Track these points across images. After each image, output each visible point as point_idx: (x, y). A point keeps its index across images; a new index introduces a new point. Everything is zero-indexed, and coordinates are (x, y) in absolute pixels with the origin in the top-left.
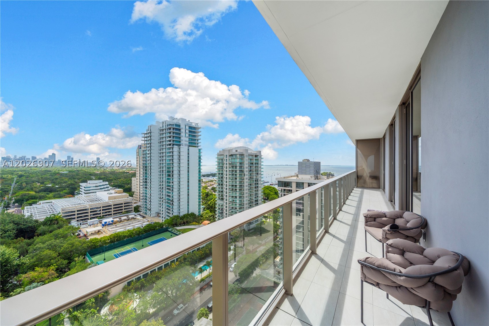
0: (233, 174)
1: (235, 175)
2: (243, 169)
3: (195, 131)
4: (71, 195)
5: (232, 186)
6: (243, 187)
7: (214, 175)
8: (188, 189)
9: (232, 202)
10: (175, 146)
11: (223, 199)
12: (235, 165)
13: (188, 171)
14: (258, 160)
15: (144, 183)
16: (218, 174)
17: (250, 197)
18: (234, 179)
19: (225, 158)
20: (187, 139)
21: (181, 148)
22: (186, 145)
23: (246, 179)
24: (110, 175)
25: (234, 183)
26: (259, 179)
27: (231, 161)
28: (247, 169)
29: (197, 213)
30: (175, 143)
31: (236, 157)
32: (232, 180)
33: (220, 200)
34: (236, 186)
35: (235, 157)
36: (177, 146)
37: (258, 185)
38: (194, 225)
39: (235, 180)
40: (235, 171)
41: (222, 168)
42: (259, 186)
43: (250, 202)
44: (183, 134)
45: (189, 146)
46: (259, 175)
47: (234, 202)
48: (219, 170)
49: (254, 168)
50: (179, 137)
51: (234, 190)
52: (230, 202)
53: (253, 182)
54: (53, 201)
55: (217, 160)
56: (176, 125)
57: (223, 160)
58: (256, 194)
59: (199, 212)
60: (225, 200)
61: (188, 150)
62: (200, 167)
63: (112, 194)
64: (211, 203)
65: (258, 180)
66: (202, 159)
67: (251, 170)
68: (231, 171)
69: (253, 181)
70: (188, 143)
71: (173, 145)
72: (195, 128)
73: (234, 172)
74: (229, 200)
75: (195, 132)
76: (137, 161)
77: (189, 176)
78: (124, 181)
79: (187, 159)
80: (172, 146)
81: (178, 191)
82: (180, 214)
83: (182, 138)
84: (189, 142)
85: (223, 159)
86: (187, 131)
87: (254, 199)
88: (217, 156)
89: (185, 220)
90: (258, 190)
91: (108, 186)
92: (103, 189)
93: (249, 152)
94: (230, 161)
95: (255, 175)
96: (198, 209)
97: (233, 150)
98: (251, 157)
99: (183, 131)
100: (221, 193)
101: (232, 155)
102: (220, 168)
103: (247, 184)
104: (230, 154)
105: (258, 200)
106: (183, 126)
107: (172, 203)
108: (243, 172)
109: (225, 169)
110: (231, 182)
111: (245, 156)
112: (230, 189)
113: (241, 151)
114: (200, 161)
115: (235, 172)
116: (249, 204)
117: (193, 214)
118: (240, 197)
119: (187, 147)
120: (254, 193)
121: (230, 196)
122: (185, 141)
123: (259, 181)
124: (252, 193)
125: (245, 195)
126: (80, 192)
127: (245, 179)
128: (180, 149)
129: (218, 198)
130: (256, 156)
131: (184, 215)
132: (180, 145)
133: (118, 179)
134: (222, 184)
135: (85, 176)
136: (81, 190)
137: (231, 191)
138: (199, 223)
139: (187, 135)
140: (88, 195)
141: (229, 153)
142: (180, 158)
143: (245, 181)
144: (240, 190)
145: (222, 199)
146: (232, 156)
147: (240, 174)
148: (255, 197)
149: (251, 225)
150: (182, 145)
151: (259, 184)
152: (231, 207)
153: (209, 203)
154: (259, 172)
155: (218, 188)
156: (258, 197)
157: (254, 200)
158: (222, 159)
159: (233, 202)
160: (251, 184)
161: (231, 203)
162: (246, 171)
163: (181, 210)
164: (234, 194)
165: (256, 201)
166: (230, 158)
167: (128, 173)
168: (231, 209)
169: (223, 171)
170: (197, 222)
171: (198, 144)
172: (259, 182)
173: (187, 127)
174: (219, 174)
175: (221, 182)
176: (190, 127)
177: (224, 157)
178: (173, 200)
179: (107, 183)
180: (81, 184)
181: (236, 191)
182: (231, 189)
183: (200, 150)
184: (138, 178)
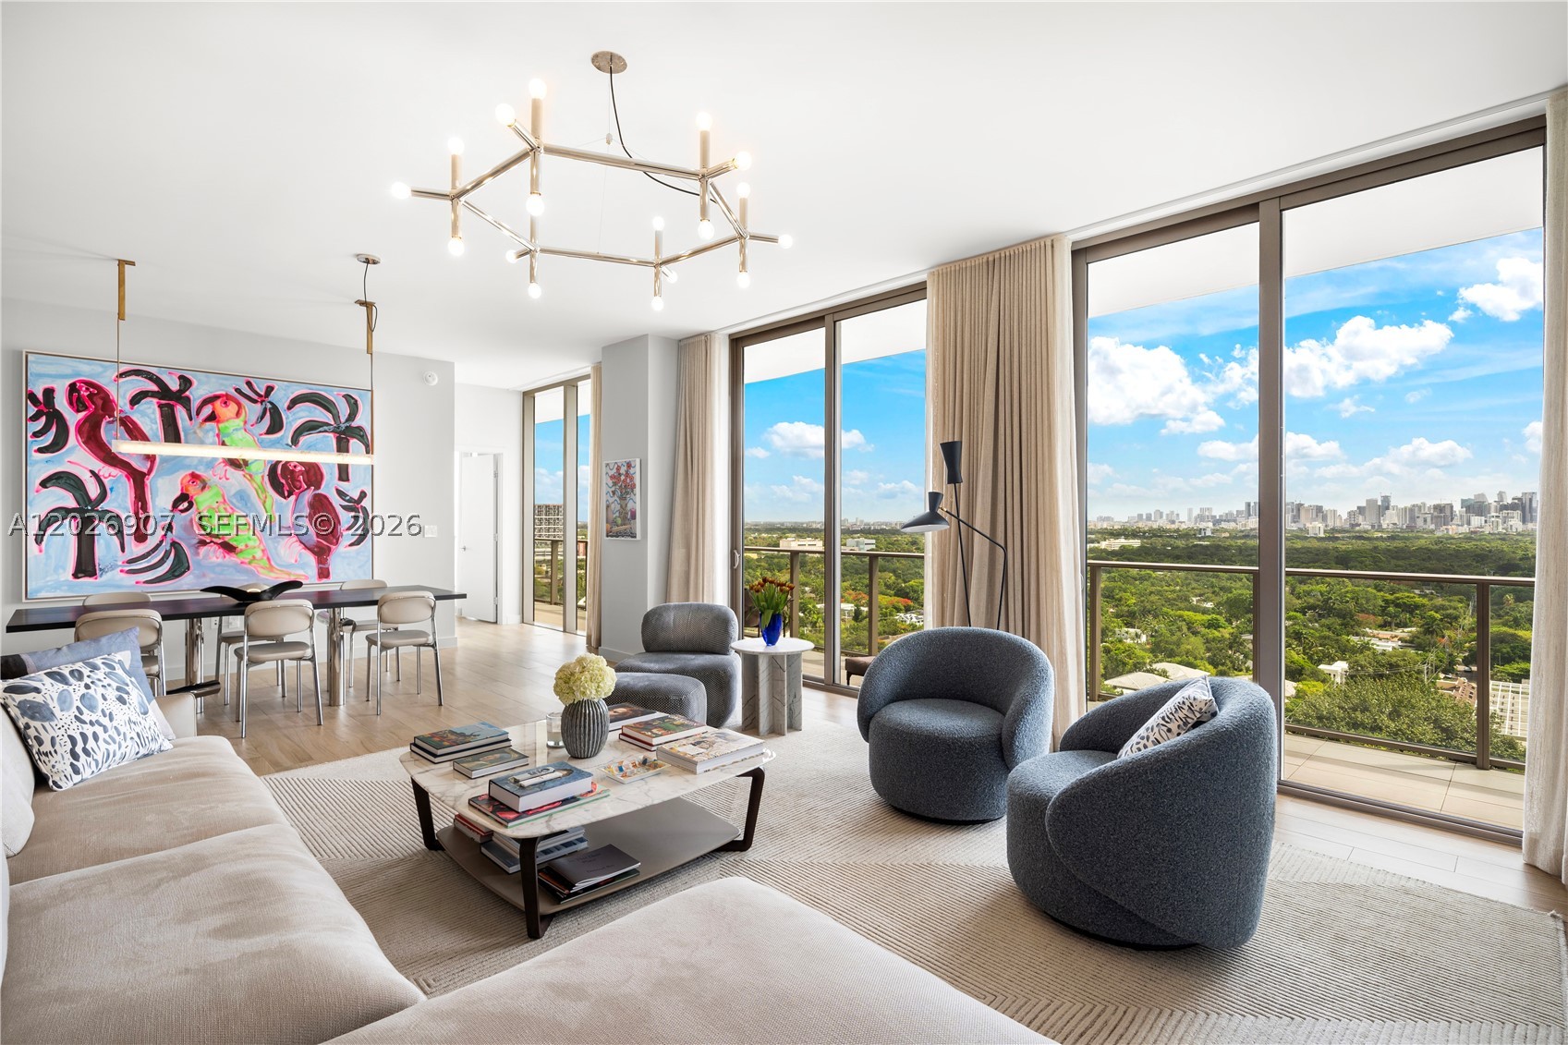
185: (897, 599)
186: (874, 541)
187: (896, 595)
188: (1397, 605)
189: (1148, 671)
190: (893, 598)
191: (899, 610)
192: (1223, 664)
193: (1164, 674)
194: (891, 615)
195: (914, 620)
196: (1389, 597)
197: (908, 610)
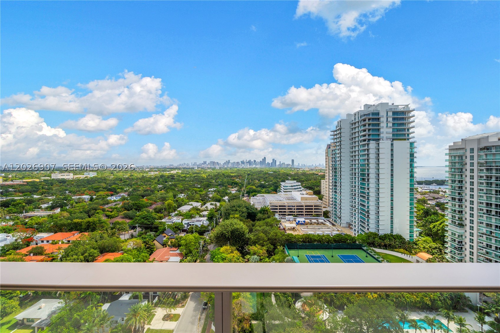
1: (497, 185)
3: (404, 116)
4: (275, 192)
5: (489, 205)
7: (441, 183)
8: (392, 200)
9: (486, 235)
10: (371, 142)
11: (463, 225)
12: (496, 166)
13: (392, 175)
15: (333, 187)
16: (450, 182)
18: (494, 193)
19: (468, 154)
20: (391, 130)
21: (380, 144)
22: (387, 139)
24: (302, 177)
25: (494, 199)
29: (407, 237)
30: (371, 137)
32: (487, 194)
33: (455, 225)
35: (496, 151)
36: (374, 142)
38: (402, 253)
39: (497, 195)
40: (497, 178)
41: (460, 172)
44: (383, 125)
45: (393, 140)
47: (493, 237)
48: (452, 174)
50: (377, 129)
51: (493, 213)
52: (483, 234)
54: (265, 195)
55: (447, 157)
56: (373, 114)
57: (464, 158)
59: (410, 237)
60: (468, 228)
61: (392, 145)
62: (412, 169)
63: (303, 194)
64: (434, 227)
66: (416, 157)
68: (485, 178)
70: (391, 135)
71: (369, 140)
72: (403, 113)
73: (494, 179)
74: (478, 229)
75: (403, 118)
76: (326, 162)
77: (393, 182)
78: (314, 183)
79: (390, 158)
80: (368, 142)
81: (377, 200)
82: (378, 232)
83: (382, 130)
84: (393, 134)
86: (390, 119)
88: (447, 151)
89: (387, 242)
91: (301, 186)
92: (296, 189)
94: (483, 159)
96: (409, 231)
97: (490, 138)
99: (383, 119)
100: (457, 214)
101: (487, 148)
102: (455, 172)
106: (383, 114)
107: (368, 216)
109: (468, 173)
110: (485, 198)
112: (481, 210)
114: (412, 161)
117: (399, 237)
119: (389, 142)
121: (481, 223)
122: (387, 133)
126: (281, 190)
128: (379, 146)
129: (450, 222)
131: (385, 235)
132: (379, 140)
133: (309, 180)
134: (460, 200)
135: (284, 177)
136: (281, 188)
137: (484, 214)
138: (411, 252)
139: (390, 125)
140: (286, 193)
141: (479, 144)
142: (379, 157)
145: (461, 225)
146: (488, 149)
150: (381, 139)
152: (485, 243)
153: (431, 226)
155: (450, 204)
158: (461, 157)
159: (489, 235)
161: (484, 236)
163: (381, 227)
164: (493, 220)
166: (482, 154)
167: (318, 174)
168: (486, 248)
169: (464, 176)
170: (406, 250)
171: (408, 135)
173: (390, 114)
174: (454, 181)
175: (457, 194)
176: (394, 113)
177: (464, 153)
178: (368, 211)
179: (300, 184)
180: (281, 183)
182: (485, 211)
183: (412, 144)
184: (328, 180)
185: (107, 192)
186: (96, 173)
187: (107, 191)
188: (234, 183)
189: (188, 205)
190: (106, 192)
191: (108, 196)
192: (204, 200)
193: (192, 205)
194: (106, 198)
195: (115, 198)
196: (233, 182)
197: (112, 195)
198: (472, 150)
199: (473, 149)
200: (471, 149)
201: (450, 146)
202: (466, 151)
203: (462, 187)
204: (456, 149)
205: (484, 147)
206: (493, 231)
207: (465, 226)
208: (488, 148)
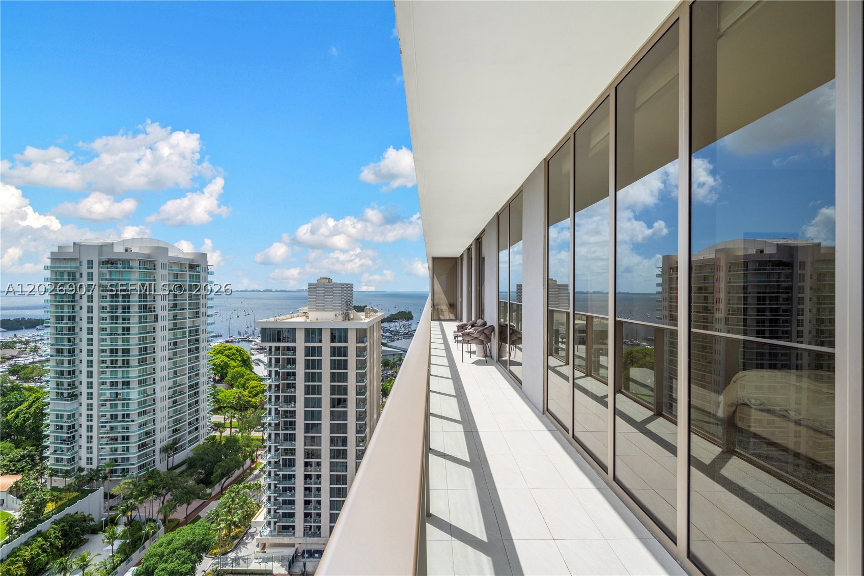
0: (115, 319)
1: (124, 319)
2: (151, 301)
5: (114, 352)
6: (151, 353)
7: (33, 324)
9: (110, 400)
11: (76, 395)
14: (198, 277)
16: (53, 320)
17: (174, 377)
18: (120, 332)
19: (85, 270)
23: (163, 328)
25: (120, 342)
26: (202, 328)
27: (108, 277)
28: (166, 303)
31: (129, 268)
32: (111, 334)
33: (62, 400)
34: (126, 351)
35: (123, 268)
37: (199, 343)
39: (124, 334)
40: (124, 309)
41: (72, 302)
42: (202, 345)
43: (175, 392)
46: (202, 318)
47: (120, 400)
48: (57, 306)
49: (186, 300)
51: (120, 364)
52: (106, 400)
53: (183, 338)
55: (48, 274)
57: (78, 276)
58: (192, 369)
60: (84, 399)
64: (16, 417)
65: (197, 331)
67: (175, 305)
68: (108, 310)
69: (184, 333)
73: (120, 310)
74: (100, 395)
85: (74, 274)
87: (185, 384)
88: (48, 262)
90: (197, 358)
93: (170, 254)
94: (106, 280)
95: (189, 318)
97: (114, 246)
98: (176, 268)
100: (65, 378)
101: (111, 262)
102: (62, 302)
103: (166, 343)
104: (104, 258)
105: (197, 384)
108: (151, 312)
109: (84, 303)
110: (109, 342)
111: (158, 267)
112: (103, 362)
113: (146, 252)
115: (124, 312)
116: (172, 397)
118: (140, 382)
120: (186, 365)
121: (103, 383)
123: (200, 332)
124: (180, 366)
125: (159, 375)
127: (158, 329)
129: (53, 395)
130: (192, 267)
134: (71, 352)
137: (107, 367)
141: (100, 254)
143: (159, 334)
144: (142, 362)
145: (73, 396)
146: (112, 264)
147: (140, 317)
148: (190, 378)
149: (177, 453)
151: (201, 341)
152: (108, 414)
154: (202, 310)
155: (52, 363)
156: (197, 375)
157: (187, 385)
158: (72, 275)
159: (114, 400)
160: (175, 344)
161: (108, 403)
162: (163, 308)
164: (120, 375)
165: (191, 387)
166: (105, 270)
168: (110, 422)
169: (77, 308)
172: (202, 336)
174: (60, 319)
175: (66, 343)
177: (77, 268)
181: (128, 367)
182: (109, 363)
198: (90, 264)
199: (92, 261)
200: (88, 261)
201: (52, 253)
202: (81, 265)
203: (74, 327)
204: (65, 259)
205: (107, 260)
206: (119, 391)
207: (79, 397)
208: (113, 262)
